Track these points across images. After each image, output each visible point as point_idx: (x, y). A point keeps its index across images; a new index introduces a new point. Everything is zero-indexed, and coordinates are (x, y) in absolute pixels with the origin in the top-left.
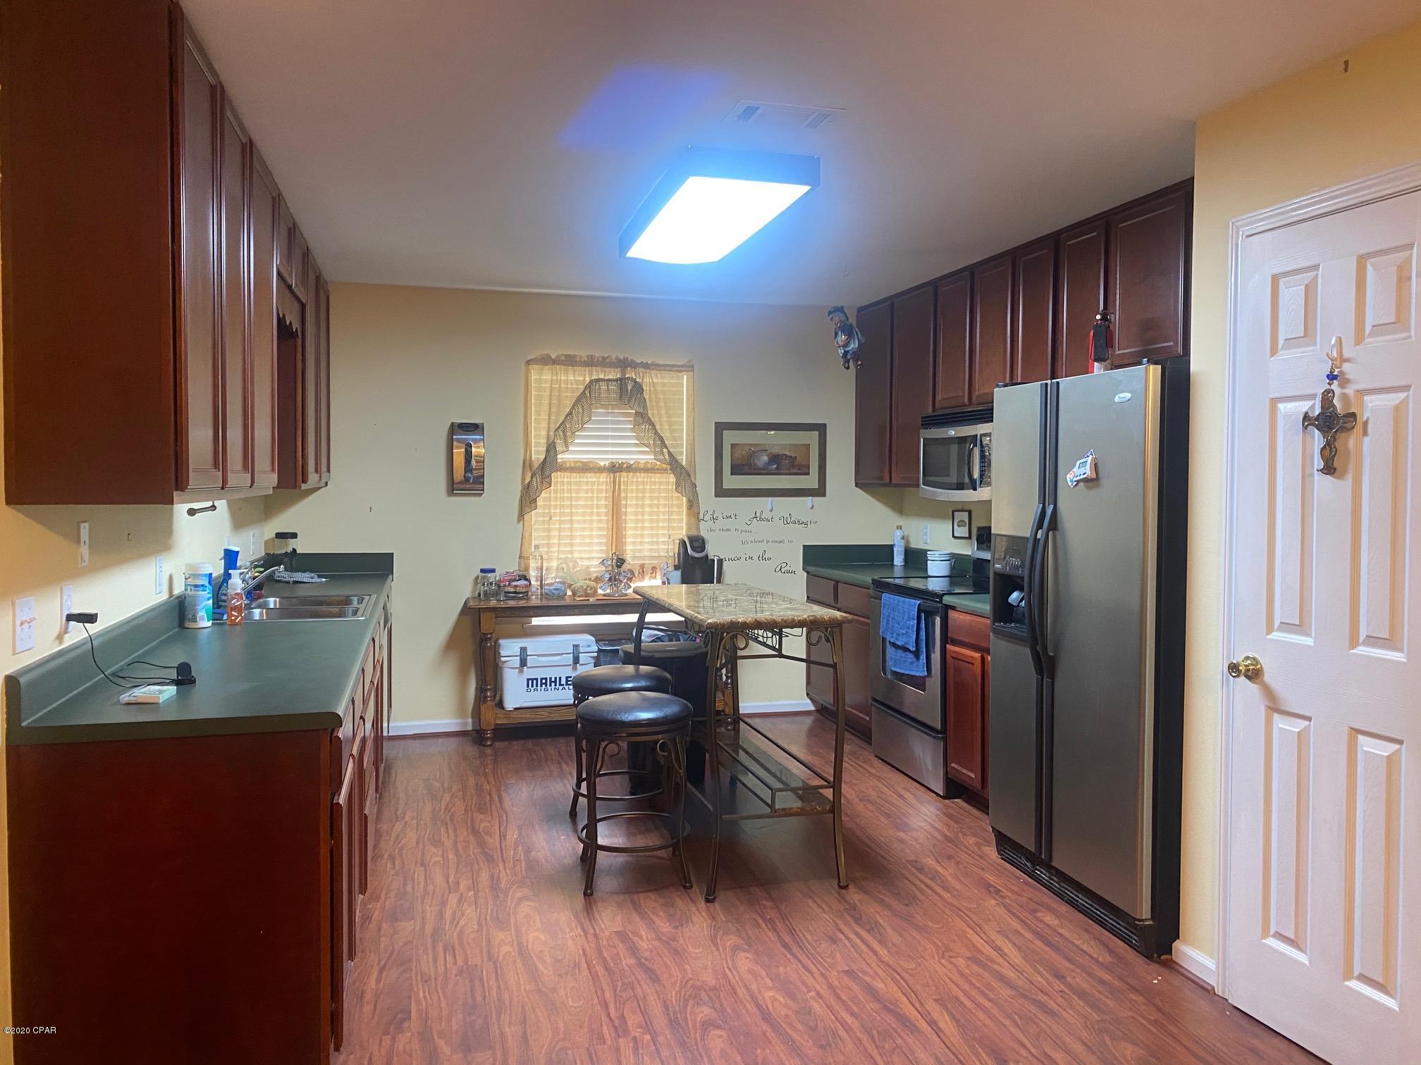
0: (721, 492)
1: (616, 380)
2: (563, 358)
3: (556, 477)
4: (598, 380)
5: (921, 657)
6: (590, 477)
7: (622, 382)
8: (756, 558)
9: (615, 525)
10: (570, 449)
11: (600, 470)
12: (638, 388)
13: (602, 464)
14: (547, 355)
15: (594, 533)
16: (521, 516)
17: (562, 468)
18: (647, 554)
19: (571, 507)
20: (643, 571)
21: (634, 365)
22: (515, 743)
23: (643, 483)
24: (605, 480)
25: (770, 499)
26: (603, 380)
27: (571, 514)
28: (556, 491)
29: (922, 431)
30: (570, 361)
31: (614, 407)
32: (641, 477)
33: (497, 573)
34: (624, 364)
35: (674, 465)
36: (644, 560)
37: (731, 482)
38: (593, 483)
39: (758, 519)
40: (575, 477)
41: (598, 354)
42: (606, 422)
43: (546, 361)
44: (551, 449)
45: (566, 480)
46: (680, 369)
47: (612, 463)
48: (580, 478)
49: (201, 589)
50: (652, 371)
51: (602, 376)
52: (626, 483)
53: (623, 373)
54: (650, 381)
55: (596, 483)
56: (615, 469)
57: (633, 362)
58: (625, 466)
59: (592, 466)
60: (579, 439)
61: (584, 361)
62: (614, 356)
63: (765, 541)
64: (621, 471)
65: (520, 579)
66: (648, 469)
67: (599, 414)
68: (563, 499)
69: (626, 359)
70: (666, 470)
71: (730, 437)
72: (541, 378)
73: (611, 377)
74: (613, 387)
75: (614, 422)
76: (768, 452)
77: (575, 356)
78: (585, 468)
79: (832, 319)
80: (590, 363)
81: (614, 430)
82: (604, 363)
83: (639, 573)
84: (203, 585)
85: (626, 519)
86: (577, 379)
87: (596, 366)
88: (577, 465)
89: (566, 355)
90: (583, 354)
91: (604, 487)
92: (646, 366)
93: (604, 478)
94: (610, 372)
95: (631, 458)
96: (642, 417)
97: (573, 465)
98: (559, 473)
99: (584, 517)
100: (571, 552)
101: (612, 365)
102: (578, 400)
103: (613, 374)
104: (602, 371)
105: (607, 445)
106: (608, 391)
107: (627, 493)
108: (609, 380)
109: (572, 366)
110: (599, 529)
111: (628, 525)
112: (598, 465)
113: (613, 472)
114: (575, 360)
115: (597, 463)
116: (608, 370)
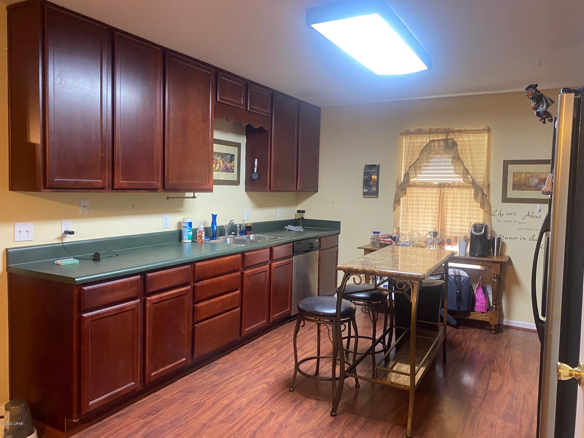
0: (505, 199)
1: (444, 140)
2: (416, 131)
3: (409, 190)
4: (434, 141)
6: (429, 190)
7: (446, 141)
8: (527, 239)
9: (440, 215)
10: (418, 176)
11: (433, 186)
12: (455, 144)
13: (435, 183)
14: (408, 130)
15: (430, 218)
16: (394, 209)
18: (458, 231)
19: (418, 205)
20: (456, 240)
21: (453, 131)
23: (457, 194)
25: (539, 205)
26: (436, 140)
27: (418, 208)
28: (409, 197)
30: (419, 132)
31: (441, 154)
32: (456, 190)
33: (380, 235)
34: (448, 132)
35: (474, 184)
36: (457, 234)
37: (512, 194)
38: (430, 193)
39: (530, 216)
40: (421, 190)
41: (434, 127)
43: (408, 133)
44: (407, 175)
45: (415, 191)
46: (480, 132)
47: (440, 183)
48: (419, 190)
49: (185, 228)
50: (463, 134)
51: (436, 139)
52: (447, 194)
53: (447, 136)
54: (462, 140)
55: (431, 193)
56: (441, 186)
57: (453, 129)
58: (447, 184)
59: (429, 185)
60: (423, 171)
61: (427, 132)
62: (443, 128)
63: (535, 230)
64: (445, 187)
65: (389, 238)
66: (459, 186)
67: (436, 159)
68: (413, 201)
69: (449, 129)
70: (470, 187)
71: (512, 168)
72: (405, 141)
73: (440, 139)
74: (442, 143)
75: (444, 162)
76: (538, 177)
77: (421, 130)
78: (425, 185)
79: (528, 92)
80: (430, 132)
81: (444, 166)
82: (437, 132)
83: (454, 241)
84: (186, 226)
85: (447, 212)
86: (423, 140)
87: (433, 133)
88: (421, 184)
89: (417, 129)
90: (426, 128)
91: (435, 195)
92: (460, 132)
93: (435, 191)
94: (440, 136)
95: (450, 180)
96: (457, 159)
97: (419, 184)
98: (409, 188)
99: (425, 210)
100: (418, 227)
101: (441, 133)
102: (422, 151)
103: (441, 137)
104: (436, 136)
105: (441, 174)
106: (439, 146)
107: (447, 199)
108: (439, 140)
109: (420, 134)
110: (432, 216)
111: (447, 215)
112: (433, 184)
113: (440, 187)
114: (421, 131)
115: (432, 183)
116: (439, 135)
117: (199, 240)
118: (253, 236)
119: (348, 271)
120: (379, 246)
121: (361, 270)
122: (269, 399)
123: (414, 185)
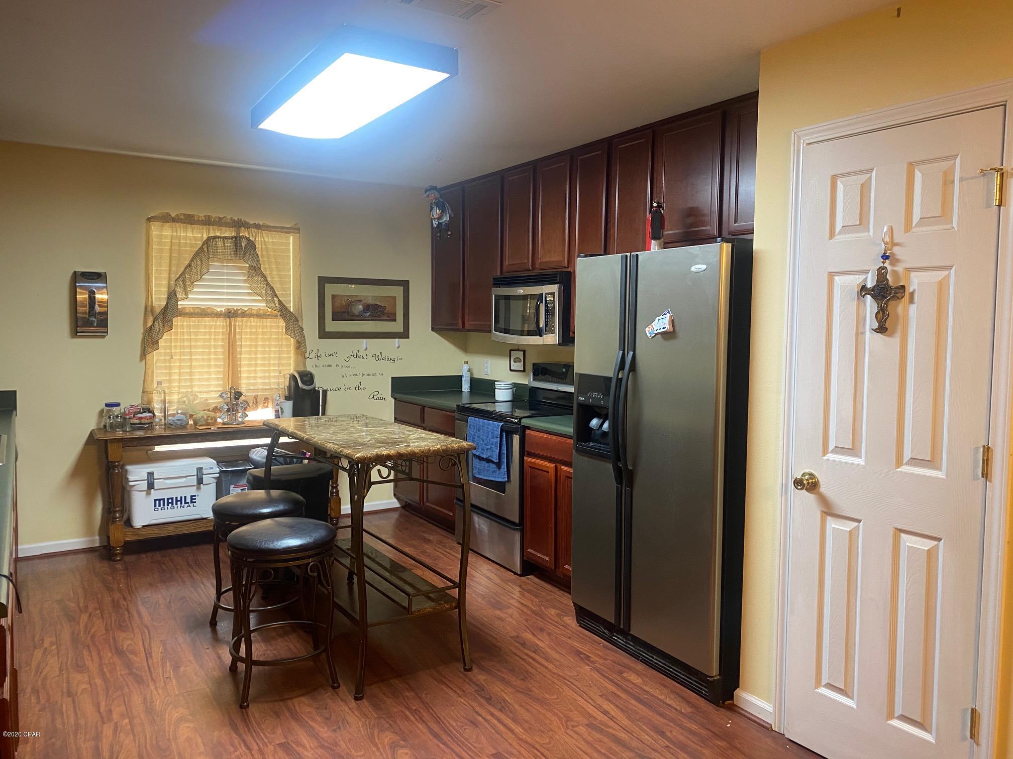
0: (324, 334)
1: (231, 238)
2: (182, 217)
3: (177, 321)
4: (215, 238)
5: (503, 467)
6: (207, 321)
7: (237, 239)
8: (353, 388)
9: (231, 363)
10: (189, 296)
11: (218, 315)
12: (252, 245)
13: (219, 310)
14: (167, 213)
15: (212, 370)
16: (143, 355)
17: (183, 313)
18: (260, 387)
19: (191, 347)
20: (257, 402)
21: (247, 226)
22: (143, 556)
23: (256, 327)
24: (222, 324)
25: (364, 340)
26: (219, 237)
27: (191, 354)
28: (176, 333)
29: (493, 289)
30: (189, 220)
31: (228, 261)
32: (254, 322)
33: (122, 407)
34: (238, 224)
35: (284, 312)
36: (257, 392)
37: (332, 326)
38: (211, 327)
39: (355, 356)
40: (194, 321)
41: (214, 215)
42: (223, 274)
43: (166, 219)
44: (172, 296)
45: (185, 324)
46: (288, 230)
47: (228, 309)
48: (198, 322)
50: (263, 231)
51: (218, 234)
52: (241, 327)
53: (238, 232)
54: (264, 241)
55: (214, 327)
56: (230, 314)
57: (248, 223)
58: (239, 312)
59: (209, 312)
60: (197, 288)
61: (202, 220)
62: (229, 217)
63: (361, 375)
64: (237, 316)
65: (145, 412)
66: (260, 315)
67: (215, 266)
68: (183, 341)
69: (240, 221)
70: (276, 315)
71: (330, 289)
73: (226, 235)
74: (229, 244)
75: (228, 274)
76: (363, 302)
77: (193, 216)
78: (203, 313)
80: (208, 222)
81: (228, 280)
82: (220, 223)
83: (253, 403)
85: (241, 358)
86: (195, 236)
87: (213, 225)
88: (196, 311)
89: (185, 215)
90: (201, 214)
91: (221, 330)
92: (258, 227)
93: (221, 322)
94: (226, 231)
95: (245, 305)
96: (255, 270)
97: (192, 311)
98: (179, 317)
99: (203, 356)
100: (191, 386)
101: (227, 225)
102: (197, 254)
103: (229, 233)
104: (218, 230)
105: (222, 293)
106: (224, 247)
107: (240, 336)
108: (225, 238)
109: (191, 224)
110: (217, 366)
111: (242, 363)
112: (216, 311)
113: (229, 317)
114: (193, 219)
115: (214, 309)
116: (224, 229)
120: (130, 429)
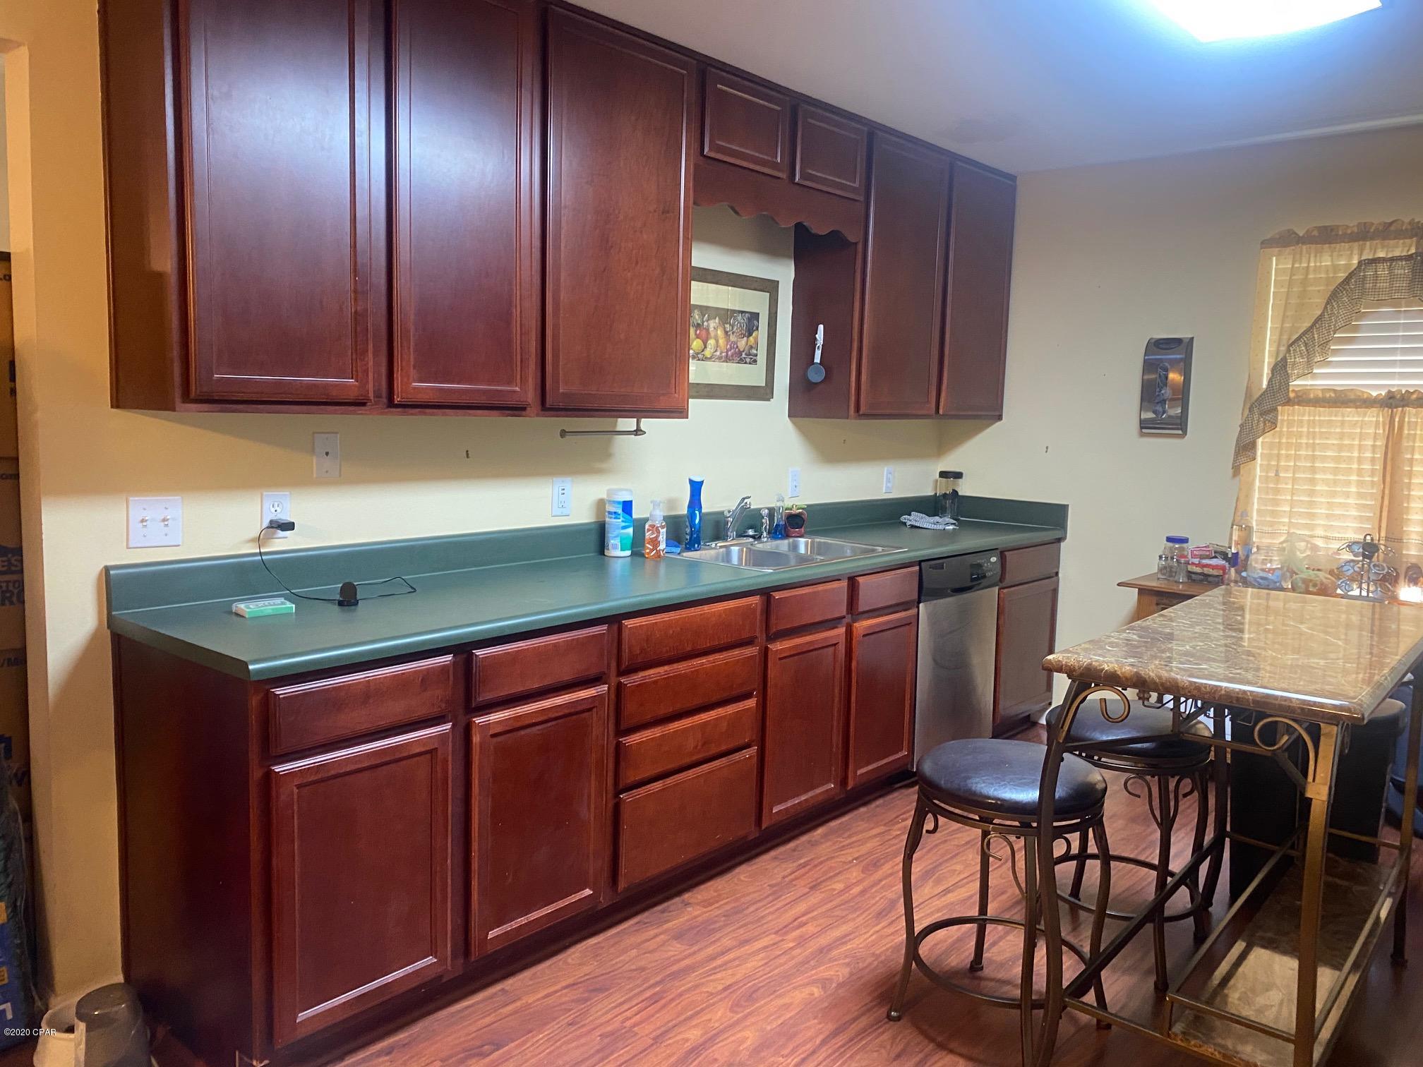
1: (1409, 258)
2: (1316, 233)
3: (1284, 413)
4: (1375, 261)
6: (1351, 415)
7: (1417, 259)
9: (1387, 492)
10: (1315, 371)
11: (1367, 403)
13: (1374, 394)
14: (1289, 231)
15: (1351, 501)
16: (1236, 470)
19: (1314, 458)
24: (1374, 419)
26: (1383, 260)
27: (1313, 470)
28: (1281, 434)
30: (1327, 237)
31: (1395, 303)
38: (1355, 424)
40: (1323, 414)
41: (1378, 219)
42: (1395, 327)
43: (1287, 240)
44: (1280, 368)
45: (1306, 418)
47: (1389, 392)
48: (1320, 416)
49: (613, 516)
51: (1381, 254)
52: (1413, 426)
55: (1359, 424)
56: (1393, 401)
58: (1414, 396)
59: (1353, 397)
60: (1333, 355)
61: (1351, 233)
62: (1407, 220)
64: (1407, 405)
65: (1215, 557)
67: (1377, 319)
68: (1298, 447)
72: (1277, 266)
73: (1397, 253)
74: (1403, 269)
75: (1407, 327)
77: (1335, 228)
78: (1340, 400)
80: (1362, 235)
81: (1406, 339)
82: (1386, 232)
84: (615, 513)
85: (1410, 483)
86: (1335, 262)
87: (1372, 239)
88: (1328, 395)
89: (1319, 228)
90: (1351, 222)
91: (1371, 431)
93: (1373, 418)
94: (1397, 247)
97: (1320, 395)
98: (1286, 407)
99: (1335, 475)
100: (1311, 527)
101: (1400, 235)
102: (1335, 296)
103: (1402, 248)
104: (1383, 247)
105: (1393, 363)
106: (1392, 277)
107: (1414, 442)
108: (1392, 259)
109: (1330, 243)
110: (1360, 495)
111: (1412, 493)
112: (1365, 396)
113: (1390, 406)
114: (1334, 233)
115: (1363, 392)
116: (1392, 242)
117: (652, 550)
118: (807, 544)
119: (1081, 675)
120: (1186, 580)
121: (1128, 676)
122: (824, 1042)
123: (1303, 399)
